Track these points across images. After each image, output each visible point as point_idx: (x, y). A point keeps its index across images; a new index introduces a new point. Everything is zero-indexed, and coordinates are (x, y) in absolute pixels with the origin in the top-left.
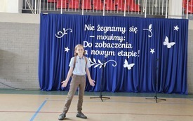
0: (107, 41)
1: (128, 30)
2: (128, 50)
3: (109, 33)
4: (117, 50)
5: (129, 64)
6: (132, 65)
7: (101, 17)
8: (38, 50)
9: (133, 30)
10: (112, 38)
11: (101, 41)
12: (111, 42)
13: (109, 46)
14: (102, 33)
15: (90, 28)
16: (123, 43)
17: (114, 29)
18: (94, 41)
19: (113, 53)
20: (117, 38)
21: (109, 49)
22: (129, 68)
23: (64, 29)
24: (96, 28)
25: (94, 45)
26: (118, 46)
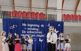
0: (32, 31)
1: (40, 26)
2: (40, 34)
3: (33, 27)
4: (36, 34)
7: (29, 20)
9: (42, 26)
10: (34, 29)
12: (33, 31)
13: (33, 32)
15: (25, 25)
16: (38, 31)
17: (34, 25)
20: (36, 29)
21: (33, 34)
22: (41, 42)
24: (27, 25)
26: (36, 32)
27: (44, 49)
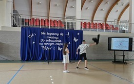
1: (59, 34)
2: (60, 43)
3: (52, 36)
4: (55, 43)
5: (60, 48)
7: (48, 29)
9: (62, 34)
10: (53, 38)
11: (48, 39)
12: (52, 39)
14: (49, 36)
15: (44, 33)
16: (57, 40)
17: (54, 34)
18: (45, 39)
19: (53, 44)
20: (55, 37)
21: (52, 42)
22: (60, 50)
23: (32, 34)
24: (46, 34)
25: (45, 41)
26: (55, 41)
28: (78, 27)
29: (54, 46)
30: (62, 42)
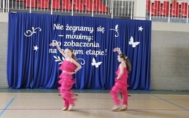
0: (75, 41)
1: (95, 29)
2: (95, 49)
3: (78, 33)
4: (85, 49)
5: (97, 62)
6: (100, 63)
7: (70, 17)
8: (7, 48)
9: (101, 29)
10: (80, 37)
11: (69, 40)
12: (79, 41)
13: (77, 45)
14: (70, 32)
15: (59, 27)
16: (91, 42)
17: (82, 29)
18: (63, 40)
19: (81, 52)
20: (85, 37)
21: (78, 48)
22: (97, 66)
23: (33, 28)
24: (65, 28)
25: (63, 44)
26: (86, 45)
27: (103, 84)
28: (140, 13)
29: (82, 56)
30: (101, 49)
